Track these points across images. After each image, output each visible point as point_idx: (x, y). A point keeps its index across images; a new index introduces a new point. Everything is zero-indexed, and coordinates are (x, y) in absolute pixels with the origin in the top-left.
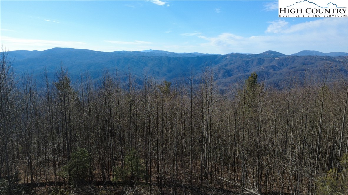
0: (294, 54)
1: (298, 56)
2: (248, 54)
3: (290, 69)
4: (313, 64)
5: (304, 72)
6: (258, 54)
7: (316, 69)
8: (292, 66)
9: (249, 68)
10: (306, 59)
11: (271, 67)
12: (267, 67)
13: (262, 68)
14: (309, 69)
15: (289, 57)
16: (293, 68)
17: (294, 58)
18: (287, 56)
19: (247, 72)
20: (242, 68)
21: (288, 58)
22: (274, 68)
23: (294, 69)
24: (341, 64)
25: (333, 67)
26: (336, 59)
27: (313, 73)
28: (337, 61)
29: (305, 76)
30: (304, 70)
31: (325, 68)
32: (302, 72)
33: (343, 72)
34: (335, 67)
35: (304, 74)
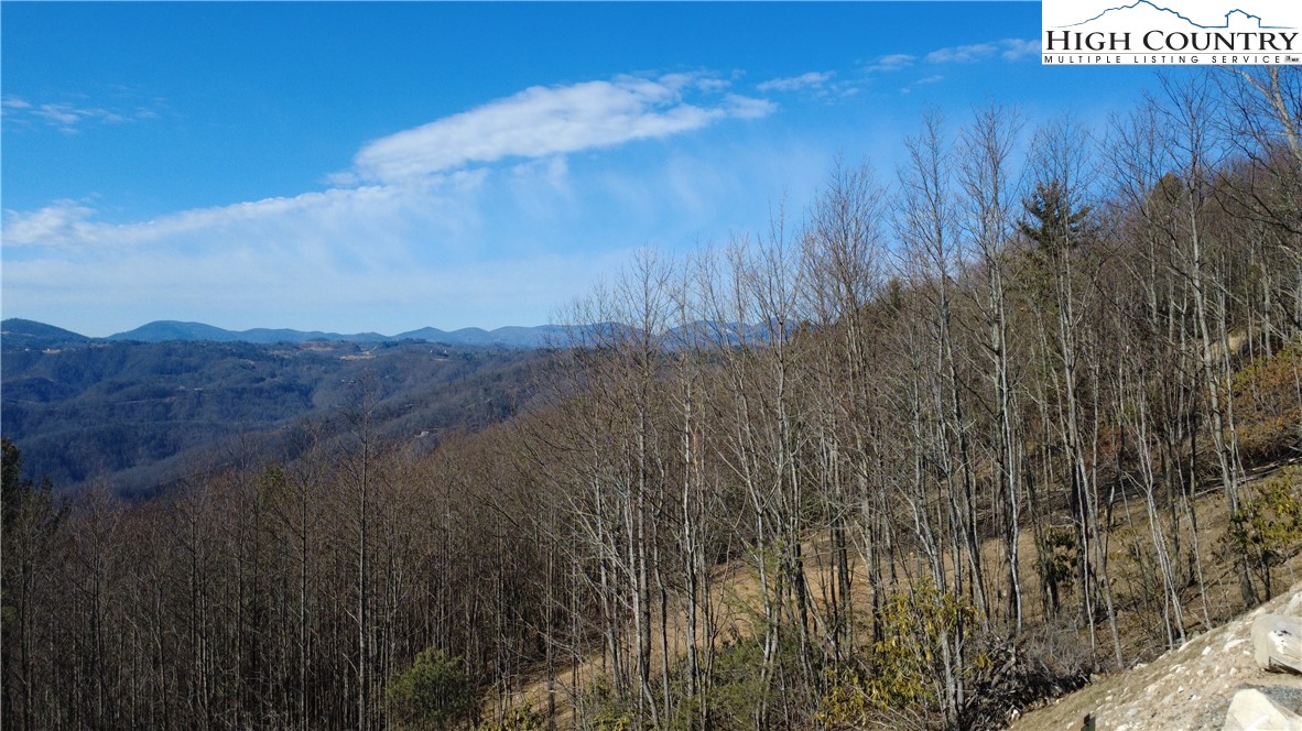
0: (123, 334)
1: (137, 343)
3: (109, 392)
4: (196, 369)
5: (167, 400)
7: (210, 386)
8: (121, 379)
10: (169, 354)
11: (31, 386)
12: (9, 388)
14: (182, 388)
15: (101, 346)
16: (121, 387)
17: (121, 349)
18: (94, 340)
21: (100, 350)
22: (41, 389)
23: (126, 389)
24: (288, 368)
25: (263, 380)
26: (270, 353)
27: (199, 404)
28: (273, 359)
29: (169, 415)
30: (165, 394)
31: (238, 382)
32: (158, 400)
33: (297, 393)
34: (269, 380)
35: (168, 407)
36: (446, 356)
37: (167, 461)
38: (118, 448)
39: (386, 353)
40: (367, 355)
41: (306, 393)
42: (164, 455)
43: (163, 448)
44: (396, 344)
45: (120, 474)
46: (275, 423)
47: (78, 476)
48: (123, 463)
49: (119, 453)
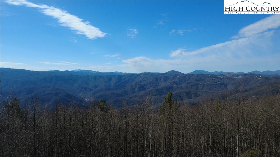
0: (190, 73)
1: (192, 75)
2: (157, 73)
3: (187, 84)
4: (203, 80)
5: (198, 86)
6: (164, 73)
7: (206, 83)
8: (189, 82)
9: (158, 83)
10: (198, 77)
11: (175, 82)
12: (171, 83)
13: (168, 83)
14: (200, 84)
16: (189, 83)
17: (190, 76)
18: (185, 74)
19: (157, 87)
20: (153, 83)
21: (186, 76)
22: (176, 83)
24: (222, 80)
25: (217, 82)
26: (218, 77)
27: (204, 87)
28: (219, 78)
29: (198, 89)
30: (197, 85)
31: (212, 83)
32: (196, 86)
33: (224, 85)
34: (218, 82)
35: (198, 87)
36: (261, 78)
37: (197, 98)
38: (189, 95)
39: (245, 77)
40: (240, 77)
41: (226, 85)
42: (197, 97)
43: (197, 96)
44: (247, 75)
45: (189, 100)
46: (219, 92)
47: (182, 100)
48: (190, 98)
49: (189, 96)
